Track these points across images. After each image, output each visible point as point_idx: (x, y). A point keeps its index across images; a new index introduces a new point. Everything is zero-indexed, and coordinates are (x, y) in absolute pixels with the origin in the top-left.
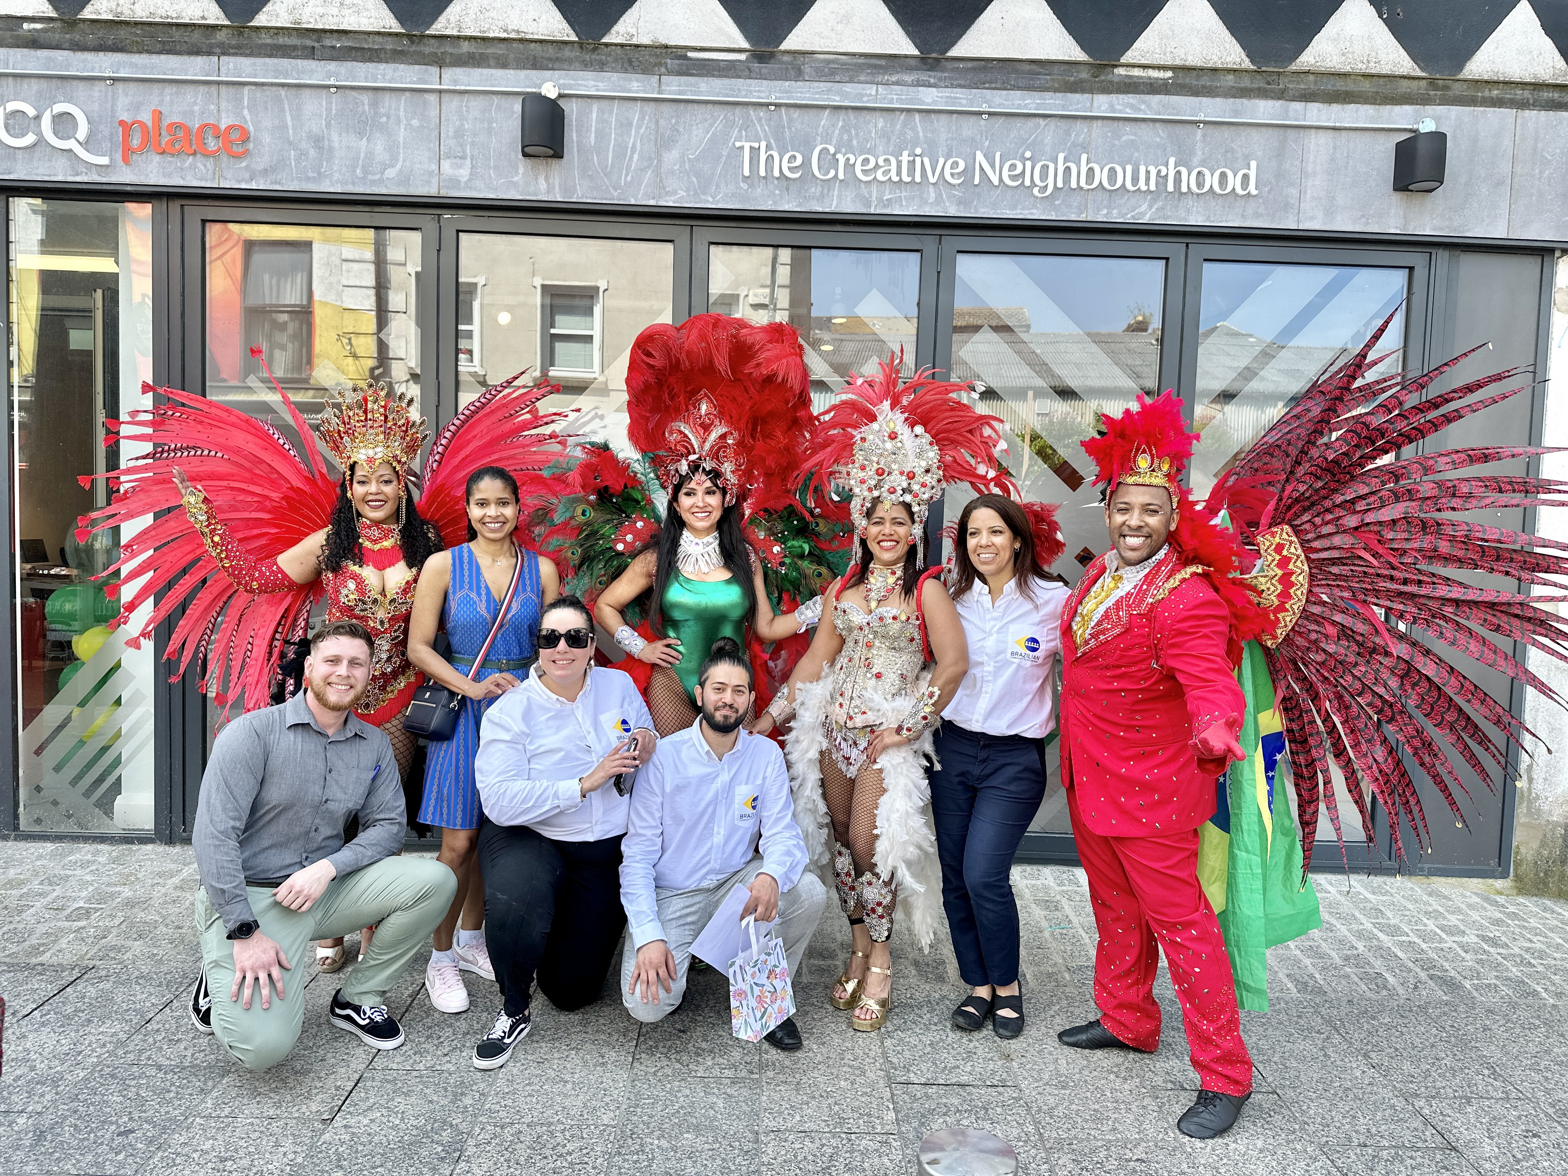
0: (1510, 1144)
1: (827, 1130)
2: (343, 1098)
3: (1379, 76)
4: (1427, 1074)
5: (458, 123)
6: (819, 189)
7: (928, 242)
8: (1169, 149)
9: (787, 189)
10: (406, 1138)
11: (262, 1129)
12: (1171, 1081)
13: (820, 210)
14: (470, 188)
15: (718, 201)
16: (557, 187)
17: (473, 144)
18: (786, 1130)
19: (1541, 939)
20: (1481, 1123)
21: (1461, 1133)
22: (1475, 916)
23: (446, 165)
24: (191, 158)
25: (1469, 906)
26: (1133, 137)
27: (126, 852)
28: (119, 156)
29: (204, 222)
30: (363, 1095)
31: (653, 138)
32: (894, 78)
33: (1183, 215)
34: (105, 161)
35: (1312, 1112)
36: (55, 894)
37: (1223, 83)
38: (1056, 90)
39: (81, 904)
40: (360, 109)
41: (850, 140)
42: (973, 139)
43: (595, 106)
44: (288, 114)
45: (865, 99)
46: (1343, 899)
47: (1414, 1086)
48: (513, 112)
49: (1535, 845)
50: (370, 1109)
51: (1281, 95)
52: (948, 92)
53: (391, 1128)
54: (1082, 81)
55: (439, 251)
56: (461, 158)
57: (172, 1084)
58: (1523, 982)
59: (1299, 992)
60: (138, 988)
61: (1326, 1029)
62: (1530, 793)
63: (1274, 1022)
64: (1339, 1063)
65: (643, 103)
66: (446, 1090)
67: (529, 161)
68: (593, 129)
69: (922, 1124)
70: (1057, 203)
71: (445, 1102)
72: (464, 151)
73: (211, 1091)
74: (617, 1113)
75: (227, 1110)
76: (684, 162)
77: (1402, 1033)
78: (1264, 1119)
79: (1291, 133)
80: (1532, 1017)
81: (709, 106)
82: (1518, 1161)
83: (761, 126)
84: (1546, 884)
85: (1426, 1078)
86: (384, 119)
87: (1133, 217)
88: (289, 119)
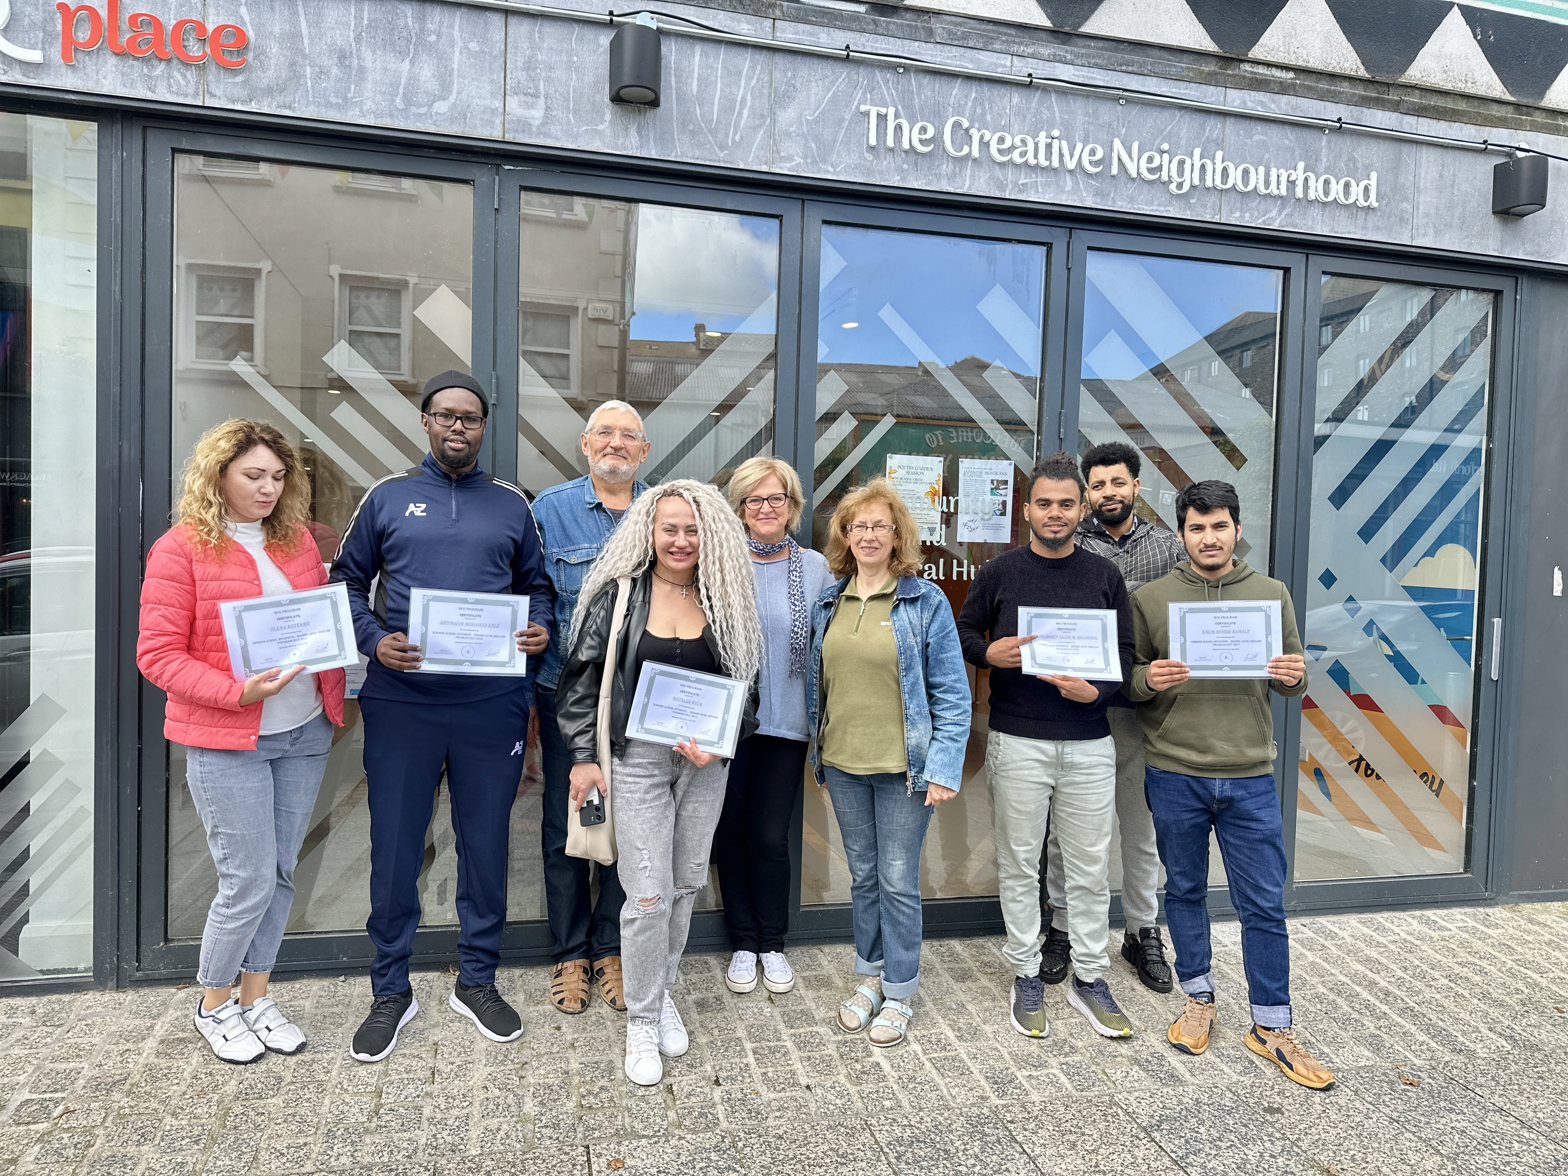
3: (1474, 97)
6: (951, 167)
7: (1058, 236)
8: (1297, 153)
9: (916, 164)
13: (952, 190)
14: (543, 132)
15: (840, 172)
16: (651, 141)
17: (548, 79)
23: (514, 104)
24: (163, 65)
26: (1264, 139)
28: (56, 52)
29: (175, 152)
31: (766, 91)
32: (1030, 51)
33: (1309, 223)
34: (35, 56)
37: (1344, 89)
38: (1191, 80)
41: (984, 115)
42: (1110, 125)
43: (698, 48)
44: (302, 18)
45: (999, 70)
48: (599, 45)
51: (1397, 107)
52: (1085, 71)
54: (1216, 73)
55: (497, 210)
56: (532, 96)
65: (755, 51)
67: (615, 108)
68: (696, 75)
70: (1192, 201)
72: (536, 88)
76: (800, 123)
79: (1405, 147)
81: (830, 61)
83: (888, 89)
86: (433, 38)
87: (1264, 222)
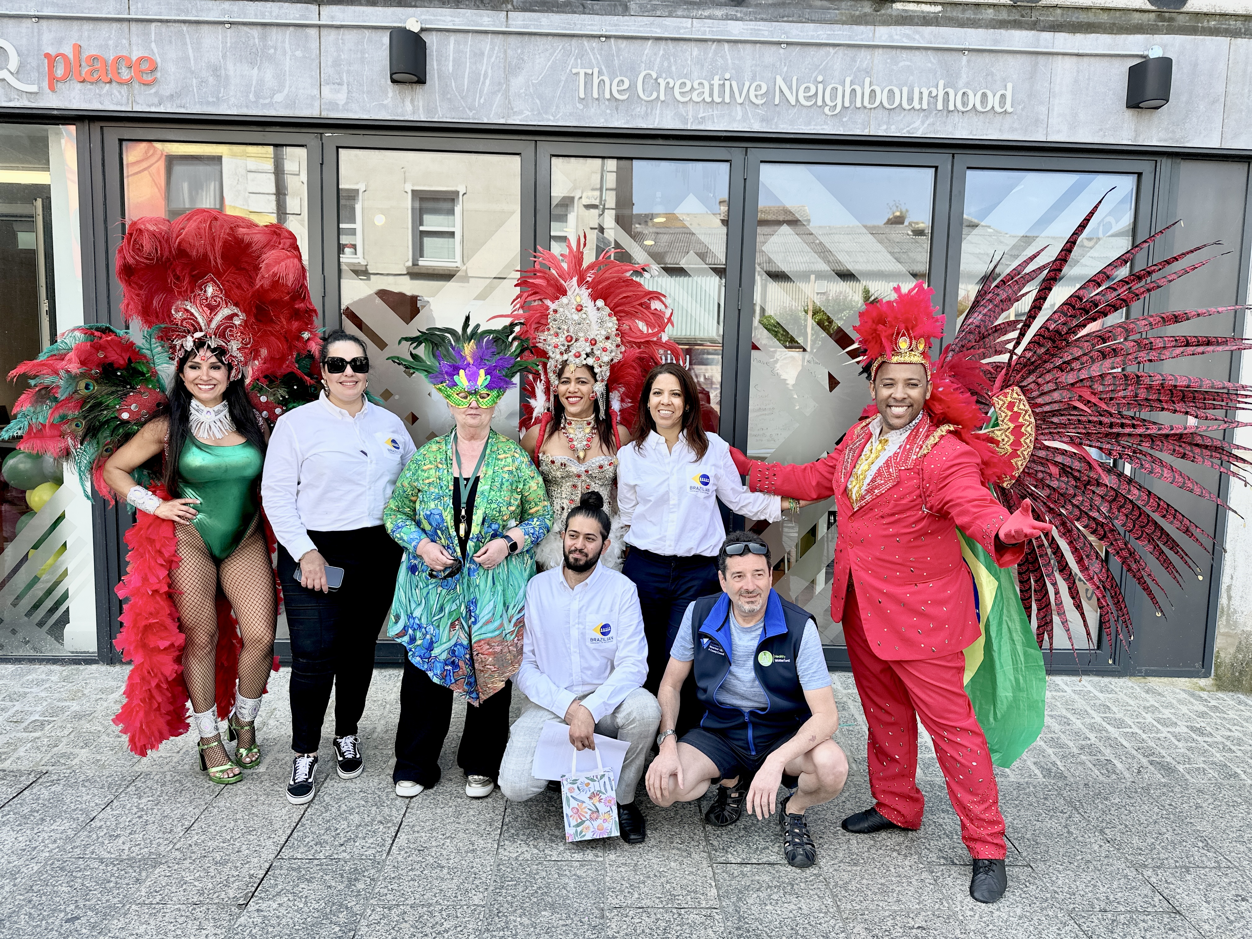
0: (1223, 907)
1: (661, 906)
2: (256, 885)
3: (1116, 10)
4: (1152, 847)
5: (335, 54)
6: (644, 108)
7: (736, 153)
8: (939, 73)
9: (617, 109)
10: (309, 920)
11: (188, 914)
12: (943, 857)
13: (645, 127)
14: (347, 110)
15: (558, 120)
16: (421, 108)
17: (348, 72)
18: (627, 906)
19: (1238, 728)
20: (1199, 889)
21: (1183, 898)
22: (1184, 709)
23: (326, 91)
24: (108, 85)
25: (1179, 701)
26: (909, 63)
27: (74, 672)
28: (45, 84)
29: (121, 141)
30: (272, 882)
31: (502, 65)
32: (706, 13)
33: (950, 130)
34: (34, 88)
35: (1060, 882)
36: (15, 709)
37: (985, 16)
38: (844, 23)
39: (37, 717)
40: (251, 42)
41: (670, 67)
42: (773, 65)
43: (453, 38)
44: (189, 47)
45: (682, 31)
46: (1076, 697)
47: (1142, 858)
48: (383, 44)
49: (1232, 650)
50: (278, 894)
51: (1034, 26)
52: (752, 25)
53: (297, 911)
54: (865, 15)
55: (322, 164)
56: (339, 84)
57: (112, 875)
58: (1225, 765)
59: (1044, 777)
60: (84, 789)
61: (1068, 809)
62: (1229, 608)
63: (1025, 803)
64: (1080, 839)
65: (493, 36)
66: (342, 877)
67: (397, 87)
68: (451, 58)
69: (740, 899)
70: (844, 120)
71: (340, 887)
72: (341, 78)
73: (145, 880)
74: (486, 894)
75: (158, 898)
76: (529, 87)
77: (1130, 812)
78: (1021, 889)
79: (1041, 59)
80: (1235, 796)
81: (550, 38)
82: (1231, 922)
83: (594, 54)
84: (1240, 681)
85: (1151, 851)
86: (272, 51)
87: (908, 132)
88: (190, 51)
